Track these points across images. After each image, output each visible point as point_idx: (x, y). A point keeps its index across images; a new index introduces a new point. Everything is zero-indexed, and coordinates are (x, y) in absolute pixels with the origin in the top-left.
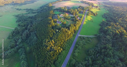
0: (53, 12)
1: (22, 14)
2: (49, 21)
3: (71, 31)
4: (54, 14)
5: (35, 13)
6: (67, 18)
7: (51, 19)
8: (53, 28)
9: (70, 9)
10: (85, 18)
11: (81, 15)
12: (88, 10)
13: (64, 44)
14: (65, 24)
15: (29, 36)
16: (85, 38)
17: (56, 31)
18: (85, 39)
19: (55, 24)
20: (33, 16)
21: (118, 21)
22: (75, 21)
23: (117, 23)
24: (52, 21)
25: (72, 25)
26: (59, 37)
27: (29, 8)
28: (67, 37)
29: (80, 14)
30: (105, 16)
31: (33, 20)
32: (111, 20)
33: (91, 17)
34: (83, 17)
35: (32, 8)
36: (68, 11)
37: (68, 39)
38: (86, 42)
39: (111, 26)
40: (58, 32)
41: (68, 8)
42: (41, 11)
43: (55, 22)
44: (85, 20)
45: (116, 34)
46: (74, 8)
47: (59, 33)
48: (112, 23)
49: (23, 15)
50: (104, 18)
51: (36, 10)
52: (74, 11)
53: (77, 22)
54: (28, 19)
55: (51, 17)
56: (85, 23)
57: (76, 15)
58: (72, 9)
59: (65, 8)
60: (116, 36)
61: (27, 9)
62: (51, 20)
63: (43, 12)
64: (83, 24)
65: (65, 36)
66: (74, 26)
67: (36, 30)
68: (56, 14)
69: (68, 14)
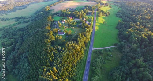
0: (52, 18)
1: (10, 25)
2: (47, 33)
3: (80, 45)
4: (54, 21)
5: (28, 22)
6: (72, 25)
7: (50, 29)
8: (53, 43)
9: (74, 11)
10: (96, 21)
11: (90, 17)
12: (97, 10)
13: (73, 70)
14: (71, 35)
15: (18, 61)
16: (102, 52)
17: (58, 49)
18: (102, 54)
19: (55, 37)
20: (24, 28)
21: (138, 20)
22: (83, 27)
23: (138, 23)
24: (51, 32)
25: (81, 35)
26: (64, 59)
27: (19, 16)
28: (75, 57)
29: (88, 17)
30: (119, 15)
31: (24, 34)
32: (128, 19)
33: (103, 18)
34: (93, 19)
35: (23, 16)
36: (72, 14)
37: (78, 61)
38: (105, 59)
39: (132, 29)
40: (61, 49)
41: (71, 9)
42: (36, 18)
43: (55, 33)
44: (97, 24)
45: (143, 40)
46: (79, 9)
47: (63, 51)
48: (131, 24)
49: (10, 28)
50: (119, 17)
51: (30, 18)
52: (80, 13)
53: (87, 28)
54: (18, 33)
55: (49, 25)
56: (97, 28)
57: (83, 19)
58: (76, 11)
59: (67, 11)
60: (144, 42)
61: (16, 18)
62: (49, 31)
63: (39, 19)
64: (95, 31)
65: (73, 56)
66: (83, 36)
67: (28, 51)
68: (56, 21)
69: (72, 18)
